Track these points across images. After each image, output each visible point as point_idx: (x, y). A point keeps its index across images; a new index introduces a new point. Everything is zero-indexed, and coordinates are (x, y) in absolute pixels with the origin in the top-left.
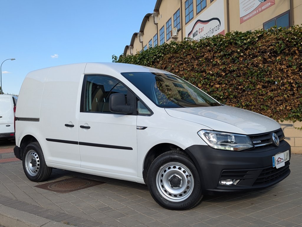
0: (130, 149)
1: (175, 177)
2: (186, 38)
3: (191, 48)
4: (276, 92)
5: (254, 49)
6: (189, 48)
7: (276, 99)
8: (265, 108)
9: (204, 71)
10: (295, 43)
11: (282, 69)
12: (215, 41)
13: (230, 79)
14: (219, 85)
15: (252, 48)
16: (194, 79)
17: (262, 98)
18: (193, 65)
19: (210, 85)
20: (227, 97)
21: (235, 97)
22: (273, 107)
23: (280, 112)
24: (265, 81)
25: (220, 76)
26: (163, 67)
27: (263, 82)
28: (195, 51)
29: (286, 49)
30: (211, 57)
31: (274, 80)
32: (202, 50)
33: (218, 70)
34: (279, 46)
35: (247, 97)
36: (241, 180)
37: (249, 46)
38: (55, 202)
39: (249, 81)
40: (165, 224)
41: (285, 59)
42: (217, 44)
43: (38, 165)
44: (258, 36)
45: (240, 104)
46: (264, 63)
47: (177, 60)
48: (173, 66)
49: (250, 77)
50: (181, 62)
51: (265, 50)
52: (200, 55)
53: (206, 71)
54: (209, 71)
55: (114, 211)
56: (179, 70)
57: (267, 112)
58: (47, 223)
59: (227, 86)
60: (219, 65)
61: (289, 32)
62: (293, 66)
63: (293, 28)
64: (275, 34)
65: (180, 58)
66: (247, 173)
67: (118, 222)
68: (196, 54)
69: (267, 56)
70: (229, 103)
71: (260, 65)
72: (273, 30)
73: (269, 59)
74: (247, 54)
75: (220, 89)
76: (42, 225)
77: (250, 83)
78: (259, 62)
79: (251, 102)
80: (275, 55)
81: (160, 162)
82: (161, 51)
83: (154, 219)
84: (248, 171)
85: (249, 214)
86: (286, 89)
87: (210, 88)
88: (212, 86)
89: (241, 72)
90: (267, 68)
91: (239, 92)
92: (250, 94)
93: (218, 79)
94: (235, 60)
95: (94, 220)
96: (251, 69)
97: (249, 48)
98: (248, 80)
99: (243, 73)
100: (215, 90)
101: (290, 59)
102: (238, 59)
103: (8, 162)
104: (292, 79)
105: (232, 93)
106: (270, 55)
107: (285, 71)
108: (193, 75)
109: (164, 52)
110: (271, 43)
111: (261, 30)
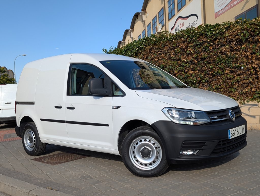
0: (107, 125)
1: (145, 148)
2: (164, 31)
3: (168, 40)
4: (242, 76)
5: (222, 39)
6: (166, 40)
7: (242, 82)
8: (233, 90)
9: (180, 60)
10: (258, 33)
11: (247, 56)
12: (188, 33)
13: (202, 65)
14: (192, 72)
15: (220, 38)
16: (171, 66)
17: (230, 82)
18: (170, 55)
19: (185, 71)
20: (199, 82)
21: (207, 81)
22: (240, 89)
23: (246, 93)
24: (233, 67)
25: (193, 63)
26: (145, 57)
27: (231, 68)
28: (171, 43)
29: (250, 38)
30: (185, 47)
31: (241, 66)
32: (178, 41)
33: (191, 58)
34: (244, 35)
35: (217, 81)
36: (199, 150)
37: (217, 36)
38: (45, 172)
39: (219, 67)
40: (133, 189)
41: (250, 47)
42: (190, 36)
43: (35, 141)
44: (226, 28)
45: (211, 88)
46: (231, 51)
47: (156, 50)
48: (153, 56)
49: (219, 64)
50: (160, 52)
51: (231, 39)
52: (175, 45)
53: (181, 60)
54: (183, 59)
55: (92, 178)
56: (158, 59)
57: (235, 94)
58: (35, 188)
59: (199, 72)
60: (192, 54)
61: (253, 23)
62: (256, 53)
63: (256, 19)
64: (241, 25)
65: (159, 49)
66: (205, 144)
67: (94, 188)
68: (172, 45)
69: (234, 44)
70: (202, 86)
71: (228, 53)
72: (239, 22)
73: (235, 48)
74: (216, 43)
75: (193, 75)
76: (31, 191)
77: (219, 69)
78: (227, 50)
79: (221, 85)
80: (240, 44)
81: (133, 136)
82: (143, 44)
83: (125, 185)
84: (206, 142)
85: (208, 181)
86: (251, 74)
87: (185, 74)
88: (187, 72)
89: (211, 60)
90: (234, 55)
91: (210, 77)
92: (219, 79)
93: (191, 66)
94: (205, 49)
95: (75, 186)
96: (220, 56)
97: (218, 38)
98: (217, 67)
99: (213, 61)
100: (189, 76)
101: (254, 46)
102: (208, 48)
103: (14, 140)
104: (256, 64)
105: (204, 78)
106: (236, 44)
107: (250, 57)
108: (170, 64)
109: (145, 44)
110: (237, 33)
111: (228, 22)
